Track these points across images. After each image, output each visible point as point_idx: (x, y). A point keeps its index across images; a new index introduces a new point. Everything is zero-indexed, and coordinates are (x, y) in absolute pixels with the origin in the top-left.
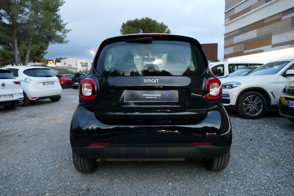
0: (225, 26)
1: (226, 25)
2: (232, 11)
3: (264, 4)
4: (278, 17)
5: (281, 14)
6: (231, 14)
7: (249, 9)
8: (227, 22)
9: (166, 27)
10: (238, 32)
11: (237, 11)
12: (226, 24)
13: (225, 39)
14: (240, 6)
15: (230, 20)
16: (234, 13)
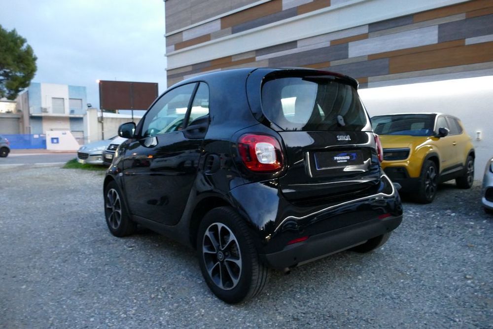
0: (166, 57)
1: (168, 56)
2: (179, 35)
3: (230, 35)
4: (251, 56)
5: (254, 53)
6: (177, 39)
7: (206, 38)
8: (171, 51)
9: (23, 41)
10: (190, 69)
11: (186, 37)
12: (169, 54)
13: (169, 77)
14: (193, 30)
15: (176, 49)
16: (182, 39)
